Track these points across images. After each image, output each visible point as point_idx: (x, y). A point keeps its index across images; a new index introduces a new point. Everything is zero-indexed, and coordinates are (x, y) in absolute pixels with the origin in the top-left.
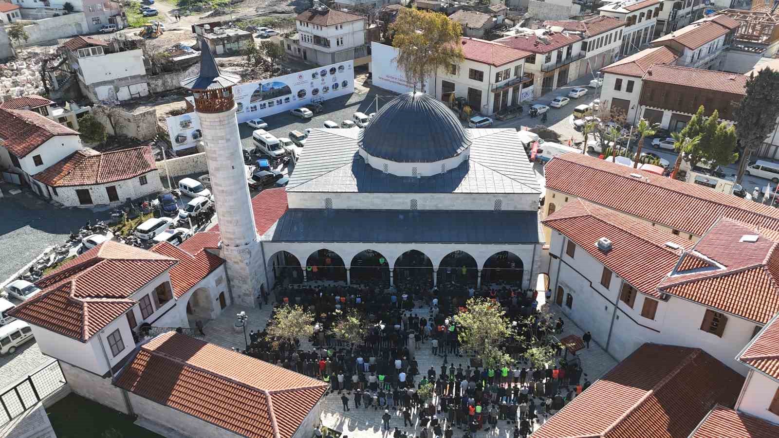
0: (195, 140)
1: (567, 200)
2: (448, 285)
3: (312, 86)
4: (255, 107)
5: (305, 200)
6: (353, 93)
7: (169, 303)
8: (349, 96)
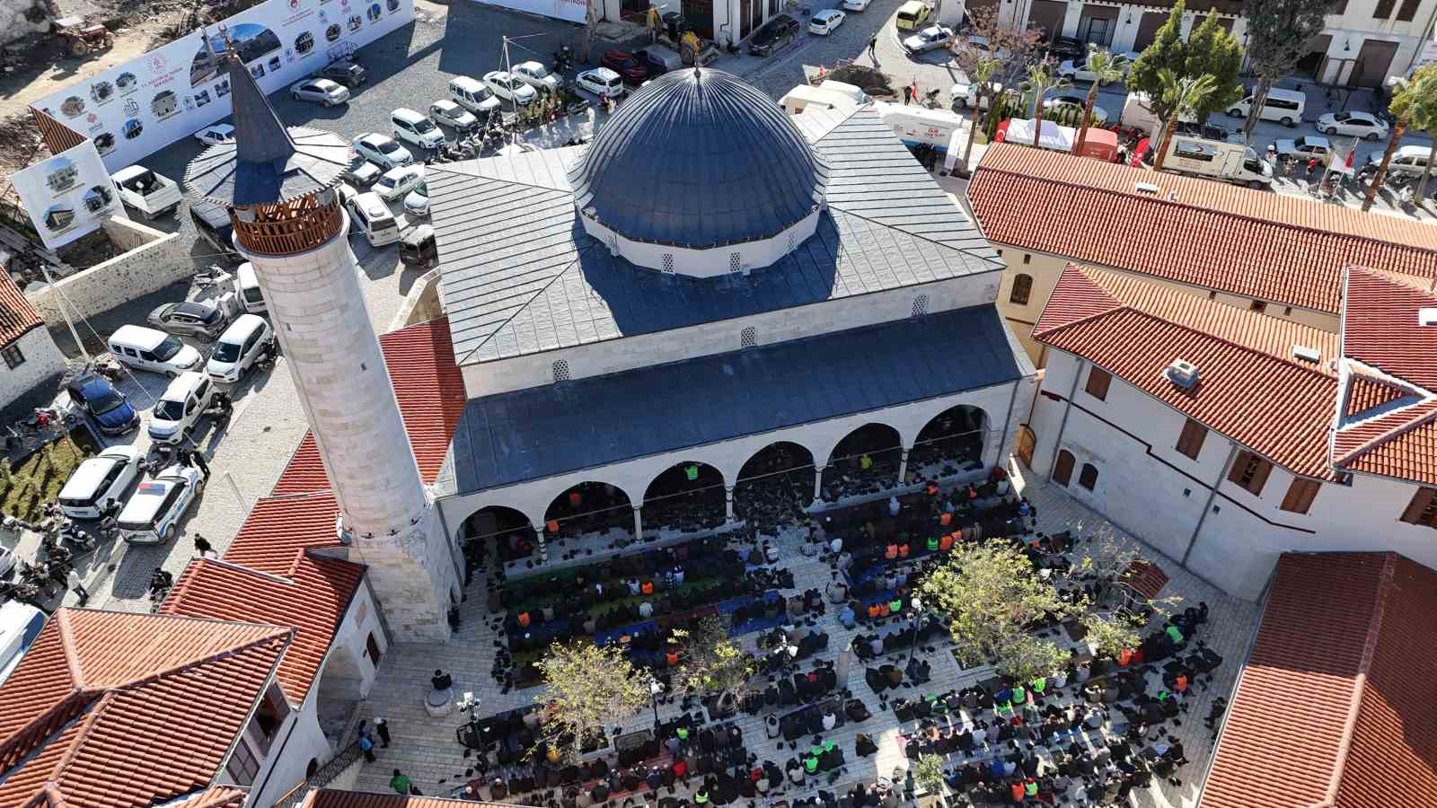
0: (95, 214)
1: (1027, 259)
2: (837, 486)
3: (325, 21)
4: (205, 94)
5: (505, 374)
6: (415, 21)
7: (283, 725)
8: (409, 28)
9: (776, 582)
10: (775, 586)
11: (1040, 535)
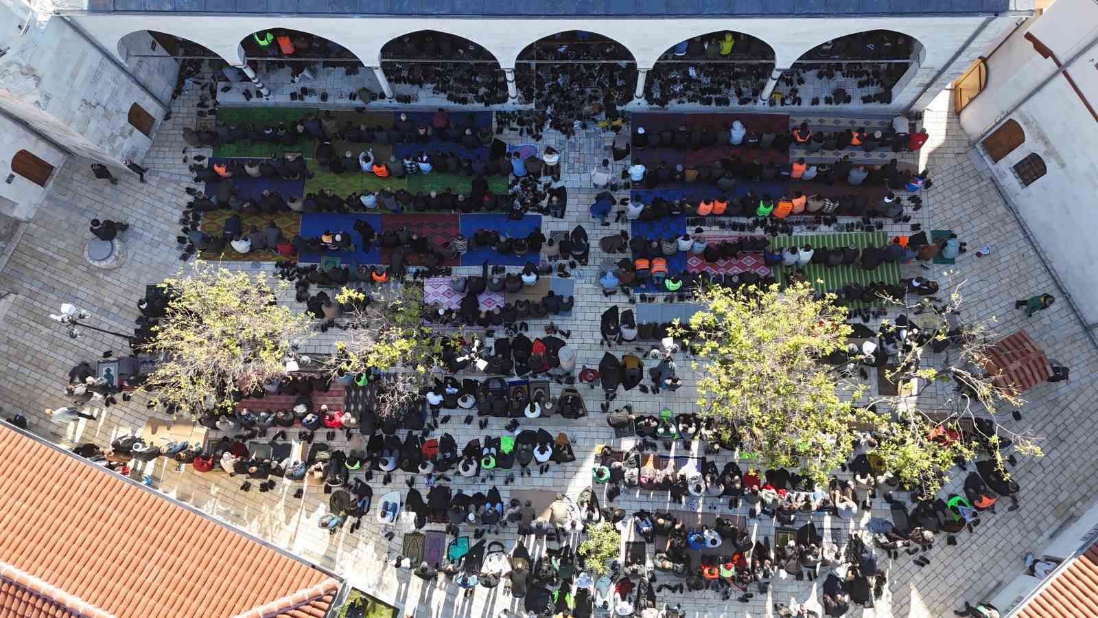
9: (544, 203)
10: (541, 210)
11: (915, 227)
